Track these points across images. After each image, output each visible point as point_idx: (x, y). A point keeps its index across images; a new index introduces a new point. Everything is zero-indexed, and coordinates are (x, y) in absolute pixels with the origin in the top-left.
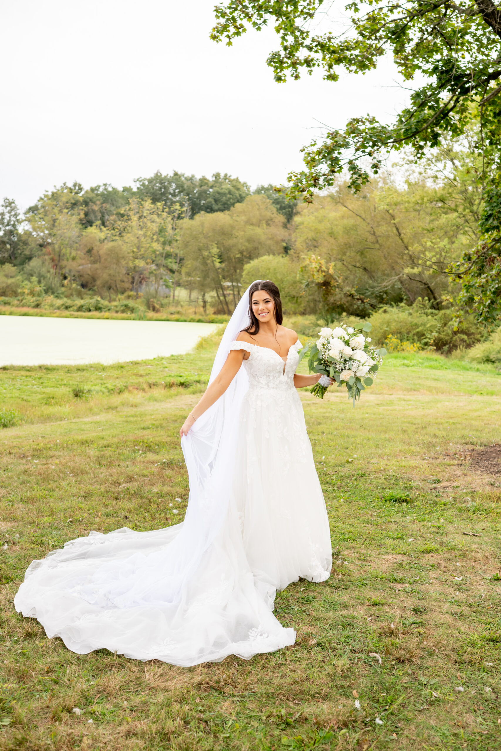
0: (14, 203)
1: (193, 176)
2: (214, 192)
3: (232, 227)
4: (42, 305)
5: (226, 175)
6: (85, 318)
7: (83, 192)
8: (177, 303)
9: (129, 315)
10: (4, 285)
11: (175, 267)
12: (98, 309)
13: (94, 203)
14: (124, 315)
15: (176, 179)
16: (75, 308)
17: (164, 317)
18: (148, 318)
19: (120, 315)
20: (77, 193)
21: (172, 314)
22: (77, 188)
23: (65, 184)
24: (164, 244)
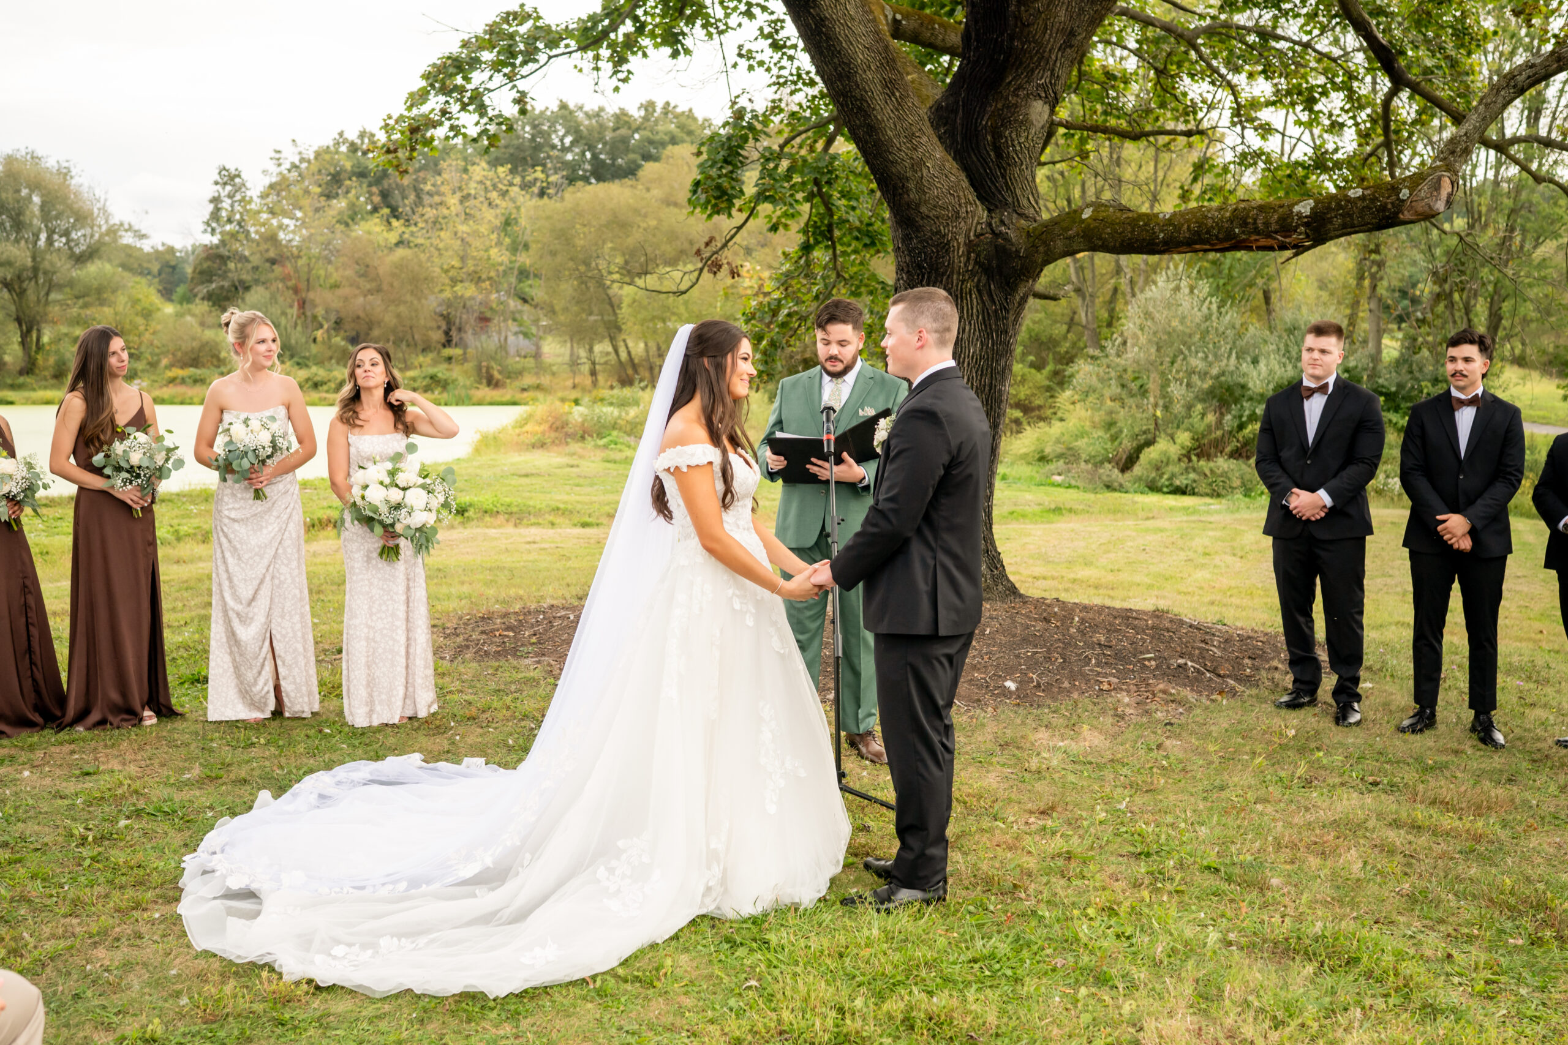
0: (239, 176)
1: (602, 109)
2: (641, 141)
3: (636, 211)
5: (668, 103)
8: (542, 368)
9: (437, 394)
10: (195, 344)
15: (564, 117)
16: (333, 385)
17: (507, 398)
18: (475, 400)
20: (365, 153)
21: (524, 390)
22: (366, 140)
23: (341, 134)
24: (514, 249)
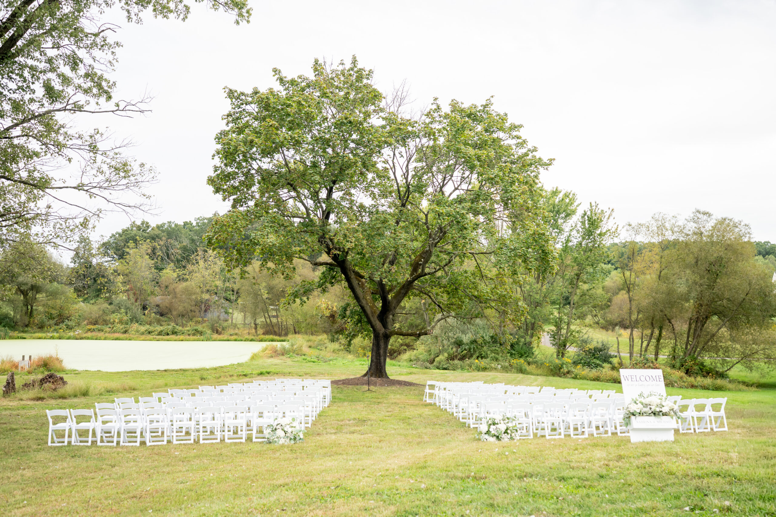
0: (88, 239)
4: (129, 331)
6: (165, 340)
7: (150, 229)
8: (235, 326)
9: (199, 337)
11: (233, 298)
12: (174, 333)
13: (161, 239)
14: (195, 337)
16: (156, 333)
17: (226, 338)
18: (213, 339)
19: (192, 337)
20: (144, 230)
21: (231, 335)
22: (145, 226)
23: (134, 222)
24: (224, 281)
